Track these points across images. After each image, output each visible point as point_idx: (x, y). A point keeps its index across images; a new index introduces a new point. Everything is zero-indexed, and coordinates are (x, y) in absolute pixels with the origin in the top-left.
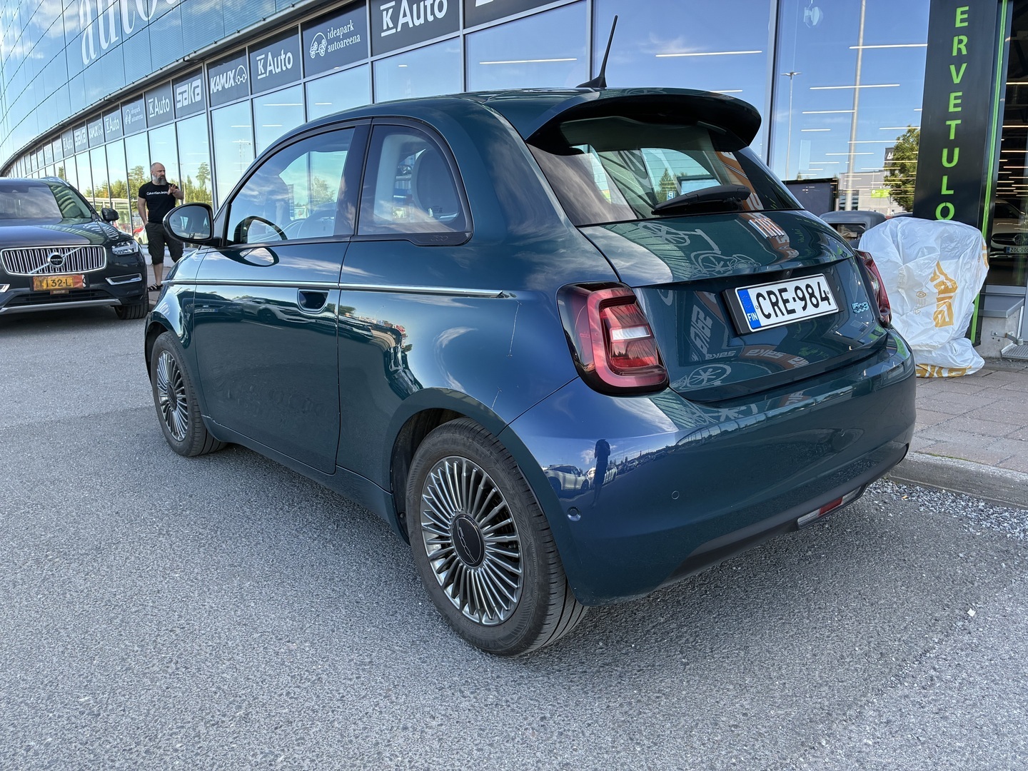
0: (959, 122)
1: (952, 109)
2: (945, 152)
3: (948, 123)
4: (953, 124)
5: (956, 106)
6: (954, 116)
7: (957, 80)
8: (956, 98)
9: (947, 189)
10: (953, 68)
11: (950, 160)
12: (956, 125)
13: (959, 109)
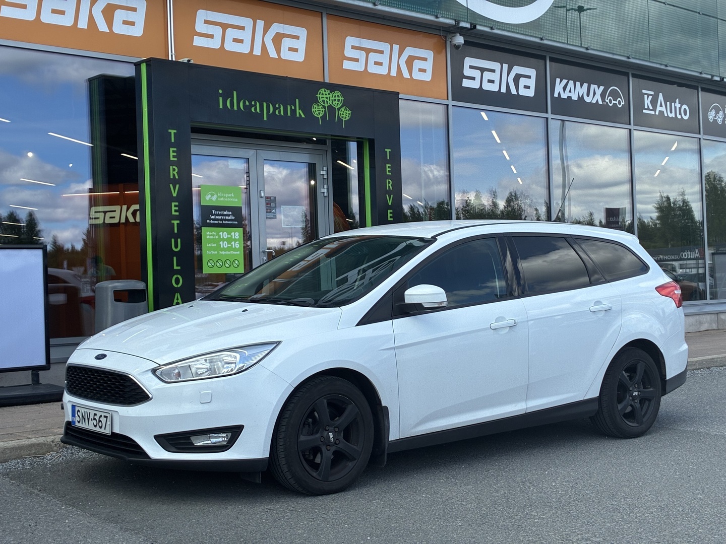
0: (178, 222)
1: (174, 213)
2: (173, 240)
3: (173, 222)
4: (176, 222)
5: (176, 211)
6: (176, 218)
7: (175, 195)
8: (175, 206)
9: (177, 266)
10: (171, 186)
11: (176, 247)
12: (177, 223)
13: (177, 214)
